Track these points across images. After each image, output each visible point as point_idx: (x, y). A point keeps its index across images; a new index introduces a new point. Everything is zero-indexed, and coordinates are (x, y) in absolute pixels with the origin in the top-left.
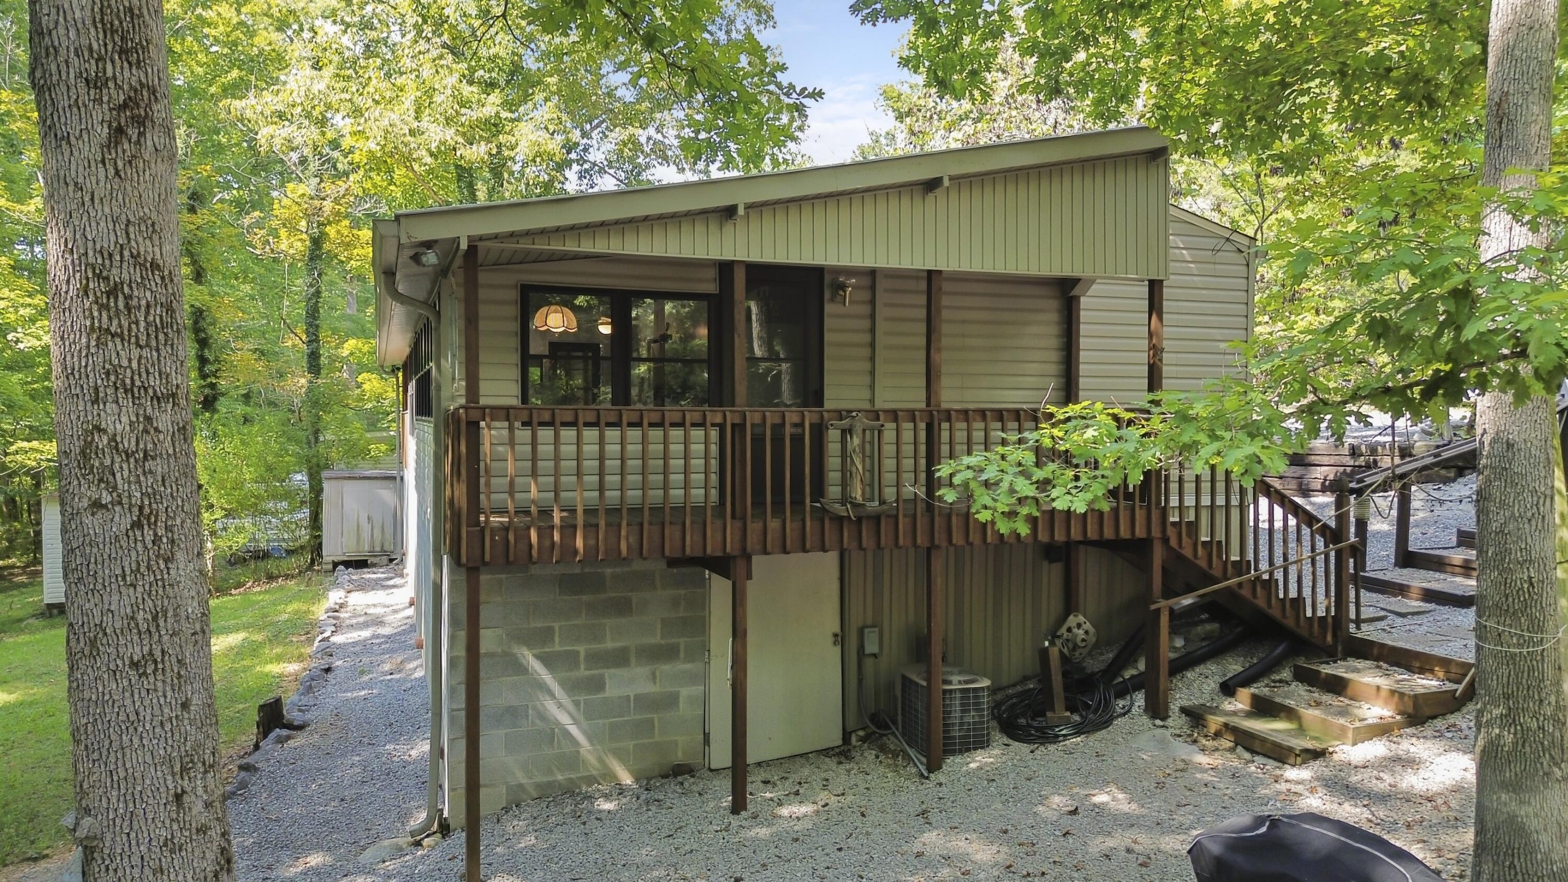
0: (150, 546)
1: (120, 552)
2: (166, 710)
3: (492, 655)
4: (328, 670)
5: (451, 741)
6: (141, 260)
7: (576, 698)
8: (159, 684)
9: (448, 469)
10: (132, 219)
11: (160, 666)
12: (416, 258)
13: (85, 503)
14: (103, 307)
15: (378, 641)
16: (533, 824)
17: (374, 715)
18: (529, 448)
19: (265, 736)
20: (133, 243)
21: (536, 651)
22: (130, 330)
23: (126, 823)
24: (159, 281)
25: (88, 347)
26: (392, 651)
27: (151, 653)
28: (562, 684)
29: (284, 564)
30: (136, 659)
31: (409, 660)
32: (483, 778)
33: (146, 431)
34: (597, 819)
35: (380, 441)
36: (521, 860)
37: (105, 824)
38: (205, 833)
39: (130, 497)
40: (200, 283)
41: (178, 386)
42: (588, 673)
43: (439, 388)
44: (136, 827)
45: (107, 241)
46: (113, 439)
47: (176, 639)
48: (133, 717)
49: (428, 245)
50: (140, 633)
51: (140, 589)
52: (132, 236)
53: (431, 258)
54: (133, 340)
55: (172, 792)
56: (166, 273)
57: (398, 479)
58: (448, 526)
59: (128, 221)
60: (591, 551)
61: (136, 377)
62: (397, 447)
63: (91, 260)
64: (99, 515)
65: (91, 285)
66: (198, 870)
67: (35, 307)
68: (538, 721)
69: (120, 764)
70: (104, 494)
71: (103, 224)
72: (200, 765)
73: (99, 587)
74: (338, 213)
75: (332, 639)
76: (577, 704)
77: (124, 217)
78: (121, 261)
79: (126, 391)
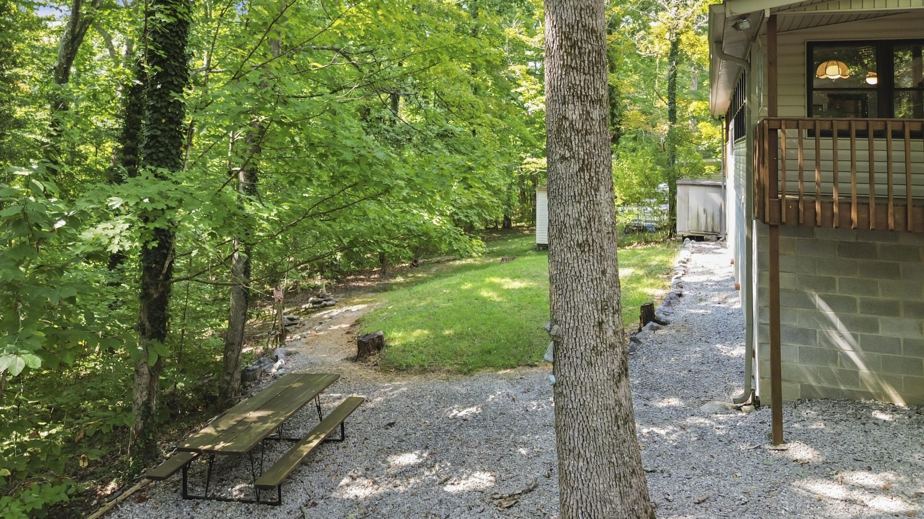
0: (587, 181)
1: (573, 184)
2: (594, 273)
3: (789, 291)
4: (680, 295)
5: (760, 344)
6: (587, 28)
7: (855, 332)
8: (591, 258)
9: (756, 162)
10: (583, 7)
11: (591, 248)
12: (736, 26)
13: (558, 157)
14: (568, 54)
15: (710, 283)
16: (822, 415)
17: (708, 325)
18: (814, 152)
19: (645, 325)
20: (583, 20)
21: (820, 293)
22: (580, 66)
23: (574, 332)
24: (595, 39)
25: (561, 75)
26: (719, 290)
27: (587, 240)
28: (843, 320)
29: (654, 236)
30: (580, 242)
31: (731, 297)
32: (784, 375)
33: (587, 119)
34: (875, 424)
35: (711, 164)
36: (814, 436)
37: (564, 330)
38: (614, 349)
39: (578, 154)
40: (613, 72)
41: (602, 95)
42: (862, 315)
43: (750, 112)
44: (579, 336)
45: (571, 20)
46: (571, 123)
47: (600, 235)
48: (578, 274)
49: (744, 17)
50: (582, 228)
51: (582, 205)
52: (583, 16)
53: (745, 25)
54: (582, 70)
55: (597, 320)
56: (598, 34)
57: (723, 187)
58: (756, 199)
59: (581, 8)
60: (864, 224)
61: (583, 90)
62: (721, 167)
63: (564, 30)
64: (564, 163)
65: (564, 43)
66: (610, 370)
67: (537, 90)
68: (823, 344)
69: (572, 298)
70: (567, 152)
71: (569, 11)
72: (611, 308)
73: (563, 201)
74: (688, 27)
75: (683, 279)
76: (855, 337)
77: (579, 6)
78: (578, 29)
79: (578, 98)
